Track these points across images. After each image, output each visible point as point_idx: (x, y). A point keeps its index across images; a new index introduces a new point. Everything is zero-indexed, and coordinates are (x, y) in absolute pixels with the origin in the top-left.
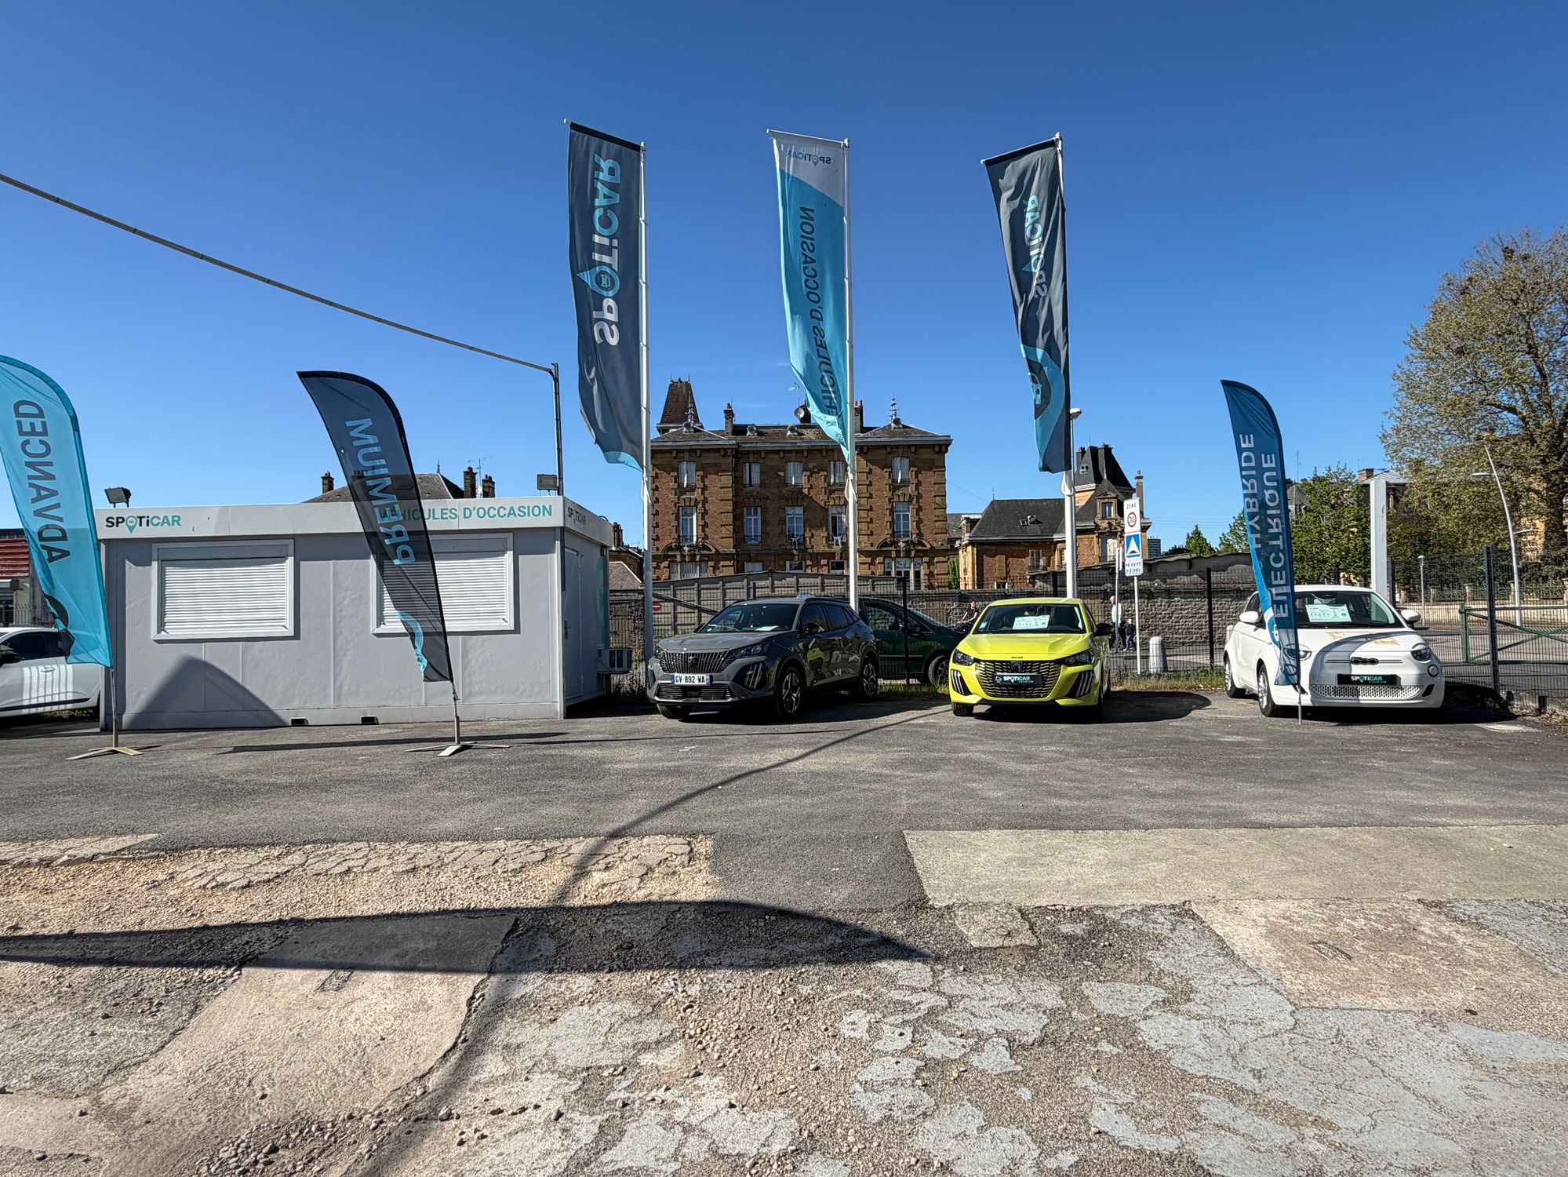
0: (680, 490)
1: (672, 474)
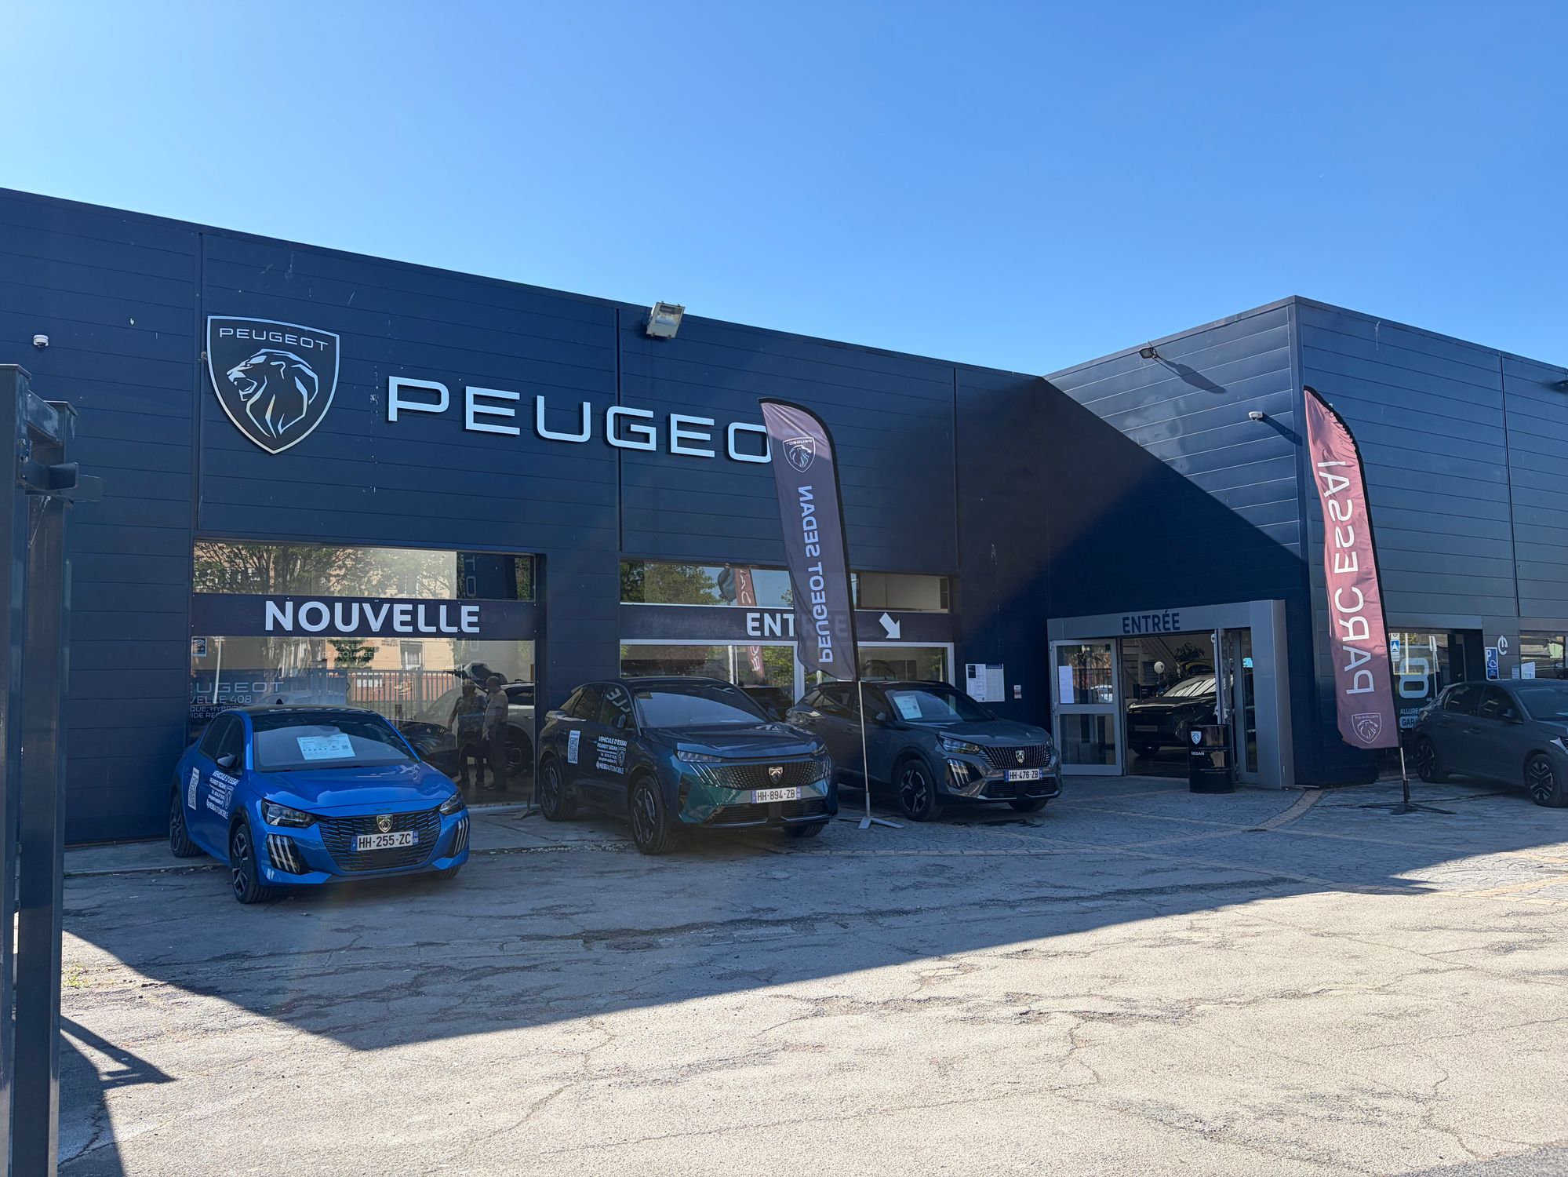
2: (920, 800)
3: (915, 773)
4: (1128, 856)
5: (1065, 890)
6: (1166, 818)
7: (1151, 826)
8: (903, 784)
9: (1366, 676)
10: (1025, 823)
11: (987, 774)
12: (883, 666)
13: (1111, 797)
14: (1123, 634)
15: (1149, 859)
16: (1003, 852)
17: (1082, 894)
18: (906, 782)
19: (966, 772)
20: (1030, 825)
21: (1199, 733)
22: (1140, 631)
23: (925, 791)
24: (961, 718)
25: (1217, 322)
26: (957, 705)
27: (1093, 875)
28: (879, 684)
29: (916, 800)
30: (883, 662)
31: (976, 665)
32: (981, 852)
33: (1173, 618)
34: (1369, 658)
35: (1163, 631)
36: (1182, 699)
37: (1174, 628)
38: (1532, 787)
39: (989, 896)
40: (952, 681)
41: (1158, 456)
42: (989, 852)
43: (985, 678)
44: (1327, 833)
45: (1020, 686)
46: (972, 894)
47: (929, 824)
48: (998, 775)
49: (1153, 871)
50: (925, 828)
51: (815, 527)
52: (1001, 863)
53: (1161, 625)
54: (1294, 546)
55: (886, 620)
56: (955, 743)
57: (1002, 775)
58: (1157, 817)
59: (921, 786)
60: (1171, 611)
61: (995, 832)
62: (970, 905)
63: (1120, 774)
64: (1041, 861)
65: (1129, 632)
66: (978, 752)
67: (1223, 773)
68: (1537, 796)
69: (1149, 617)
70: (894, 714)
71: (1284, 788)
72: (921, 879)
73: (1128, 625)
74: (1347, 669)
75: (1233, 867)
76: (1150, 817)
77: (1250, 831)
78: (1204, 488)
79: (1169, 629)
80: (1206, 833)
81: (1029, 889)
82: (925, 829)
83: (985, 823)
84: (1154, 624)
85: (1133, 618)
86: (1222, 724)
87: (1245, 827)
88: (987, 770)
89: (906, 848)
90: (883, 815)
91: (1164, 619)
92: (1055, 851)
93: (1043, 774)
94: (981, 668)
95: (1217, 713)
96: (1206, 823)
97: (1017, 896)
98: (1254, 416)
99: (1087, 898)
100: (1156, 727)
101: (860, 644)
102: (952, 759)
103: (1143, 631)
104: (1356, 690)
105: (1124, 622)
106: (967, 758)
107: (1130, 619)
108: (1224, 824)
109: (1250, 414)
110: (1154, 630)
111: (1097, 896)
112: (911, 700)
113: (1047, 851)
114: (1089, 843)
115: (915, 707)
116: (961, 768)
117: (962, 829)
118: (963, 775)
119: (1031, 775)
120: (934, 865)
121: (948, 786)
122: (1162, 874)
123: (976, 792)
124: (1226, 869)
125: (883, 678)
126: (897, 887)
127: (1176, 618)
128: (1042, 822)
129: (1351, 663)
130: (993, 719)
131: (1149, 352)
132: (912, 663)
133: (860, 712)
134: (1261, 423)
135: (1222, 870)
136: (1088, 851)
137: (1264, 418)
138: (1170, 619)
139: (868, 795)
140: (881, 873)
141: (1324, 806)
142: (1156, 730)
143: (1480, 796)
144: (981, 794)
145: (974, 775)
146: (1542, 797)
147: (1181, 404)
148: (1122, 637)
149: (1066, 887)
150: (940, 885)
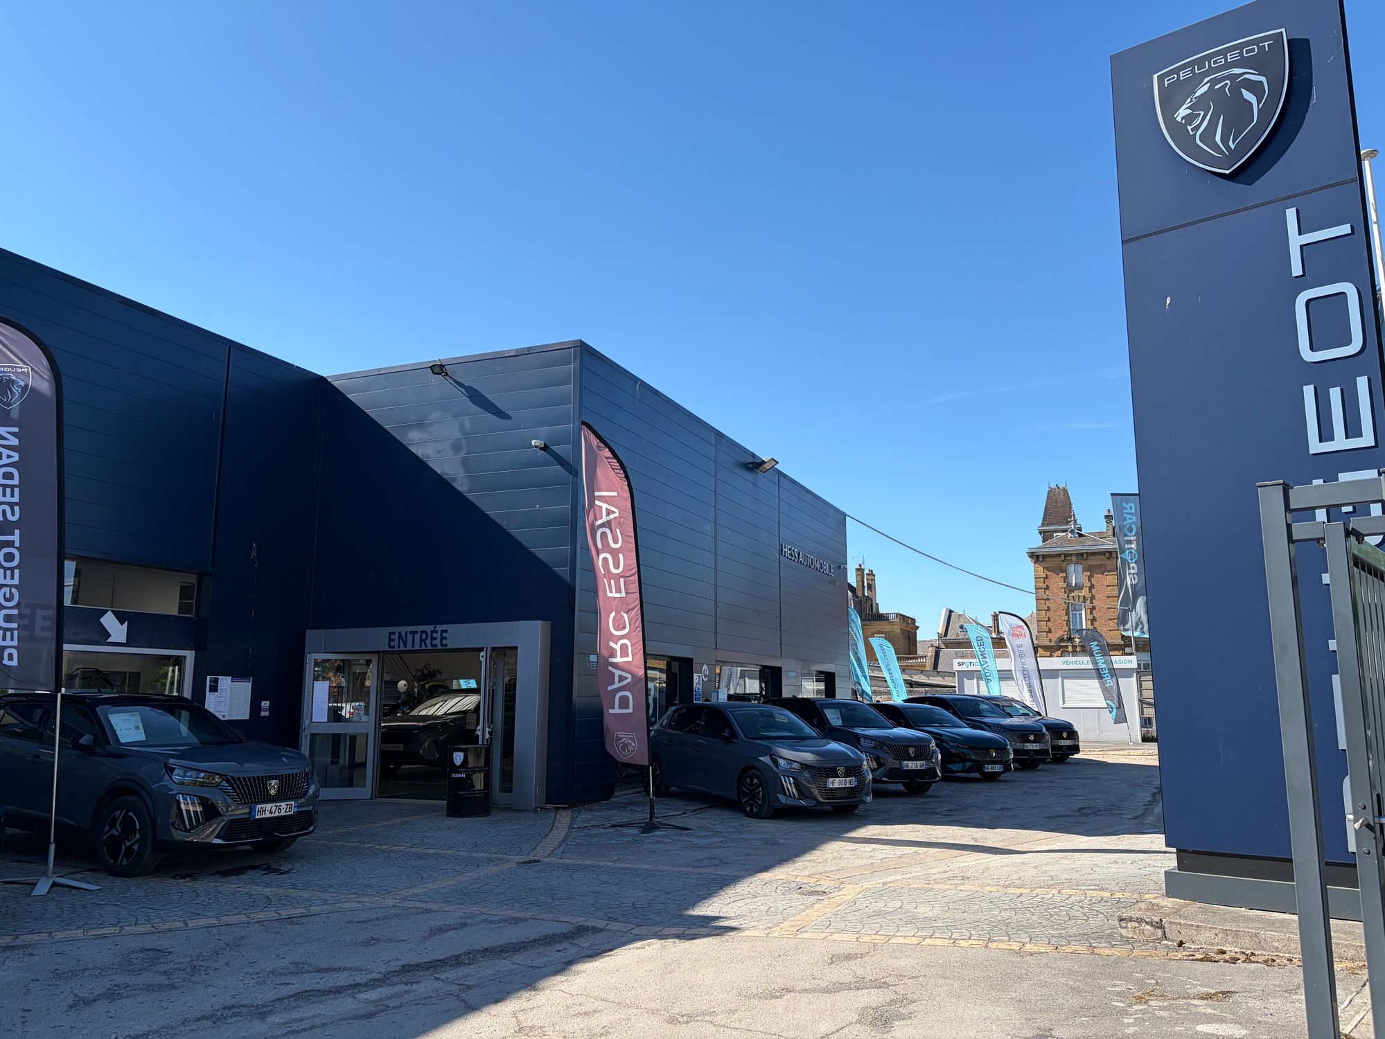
0: (1070, 589)
1: (1061, 575)
2: (129, 849)
3: (126, 813)
4: (405, 909)
5: (335, 975)
6: (432, 851)
7: (419, 863)
8: (107, 828)
9: (627, 697)
10: (269, 869)
11: (227, 811)
12: (96, 676)
13: (364, 827)
14: (388, 649)
15: (428, 911)
16: (243, 918)
17: (358, 980)
18: (112, 826)
19: (199, 809)
20: (276, 871)
21: (462, 754)
22: (406, 647)
23: (138, 836)
24: (197, 741)
25: (508, 351)
26: (190, 722)
27: (367, 944)
28: (89, 698)
29: (123, 849)
30: (98, 671)
31: (220, 677)
32: (214, 921)
33: (441, 635)
34: (629, 680)
35: (430, 647)
36: (426, 717)
37: (442, 645)
38: (743, 801)
39: (227, 999)
40: (187, 694)
41: (439, 472)
42: (225, 920)
43: (229, 694)
44: (599, 861)
45: (268, 702)
46: (204, 999)
47: (139, 880)
48: (242, 811)
49: (440, 930)
50: (135, 887)
51: (16, 481)
52: (242, 937)
53: (428, 642)
54: (563, 571)
55: (109, 621)
56: (189, 773)
57: (248, 810)
58: (421, 850)
59: (134, 831)
60: (440, 628)
61: (230, 886)
62: (199, 1019)
63: (369, 797)
64: (296, 928)
65: (394, 647)
66: (218, 784)
67: (481, 795)
68: (748, 809)
69: (417, 632)
70: (104, 734)
71: (536, 808)
72: (120, 979)
73: (393, 640)
74: (610, 688)
75: (528, 915)
76: (414, 850)
77: (525, 863)
78: (482, 508)
79: (436, 645)
80: (481, 868)
81: (284, 980)
82: (133, 888)
83: (218, 873)
84: (422, 640)
85: (399, 633)
86: (483, 744)
87: (517, 858)
88: (228, 806)
89: (102, 925)
90: (73, 870)
91: (432, 635)
92: (314, 909)
93: (298, 807)
94: (225, 682)
95: (479, 733)
96: (475, 854)
97: (266, 994)
98: (537, 444)
99: (366, 984)
100: (402, 745)
101: (66, 647)
102: (182, 794)
103: (409, 647)
104: (617, 710)
105: (390, 637)
106: (204, 792)
107: (397, 633)
108: (495, 856)
109: (533, 442)
110: (421, 647)
111: (378, 980)
112: (133, 718)
113: (303, 910)
114: (354, 893)
115: (137, 728)
116: (193, 804)
117: (186, 885)
118: (196, 812)
119: (284, 809)
120: (144, 950)
121: (173, 830)
122: (451, 933)
123: (211, 835)
124: (521, 920)
125: (97, 690)
126: (82, 999)
127: (444, 635)
128: (290, 866)
129: (614, 683)
130: (241, 741)
131: (439, 369)
132: (135, 676)
133: (55, 733)
134: (542, 452)
135: (517, 921)
136: (354, 905)
137: (545, 448)
138: (438, 635)
139: (53, 847)
140: (57, 974)
141: (580, 828)
142: (402, 749)
143: (700, 809)
144: (217, 837)
145: (210, 812)
146: (752, 809)
147: (467, 424)
148: (385, 652)
149: (335, 970)
150: (150, 988)
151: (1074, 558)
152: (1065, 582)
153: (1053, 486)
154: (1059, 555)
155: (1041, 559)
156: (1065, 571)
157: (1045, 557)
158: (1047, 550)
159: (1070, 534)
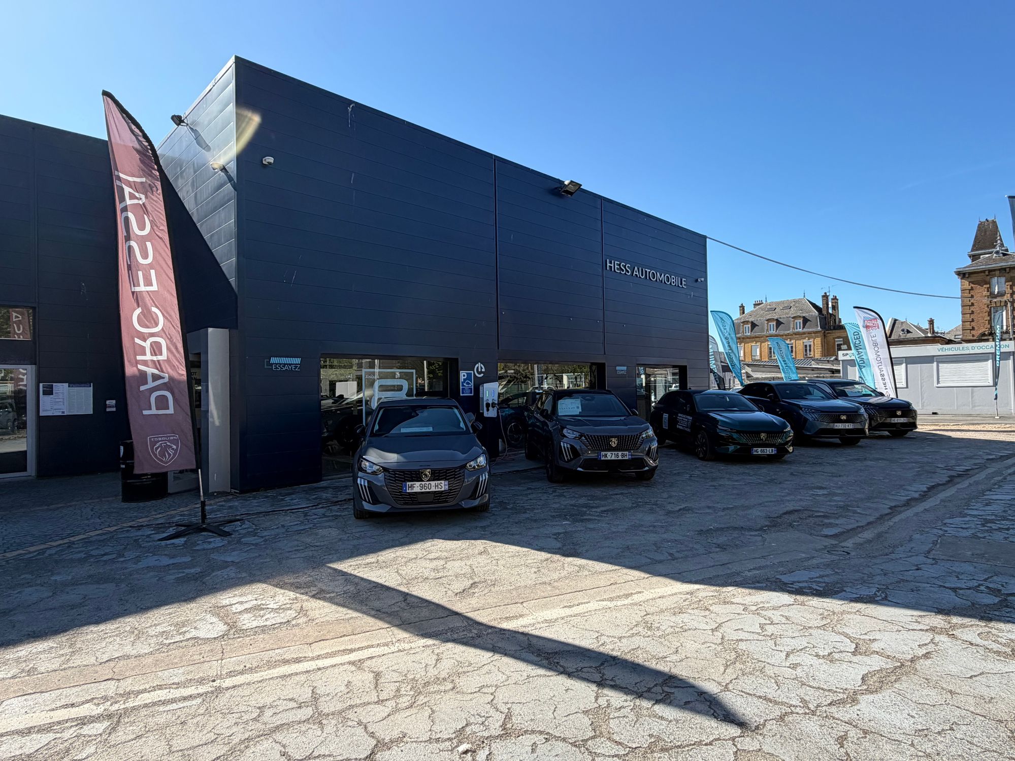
0: (992, 295)
1: (985, 286)
9: (165, 397)
31: (54, 384)
34: (167, 379)
43: (66, 395)
45: (114, 401)
54: (233, 281)
74: (143, 389)
78: (203, 234)
94: (60, 387)
104: (154, 411)
129: (147, 383)
137: (223, 169)
151: (997, 273)
152: (988, 291)
153: (983, 220)
154: (984, 272)
155: (967, 276)
156: (989, 283)
157: (971, 274)
158: (973, 268)
159: (995, 255)
